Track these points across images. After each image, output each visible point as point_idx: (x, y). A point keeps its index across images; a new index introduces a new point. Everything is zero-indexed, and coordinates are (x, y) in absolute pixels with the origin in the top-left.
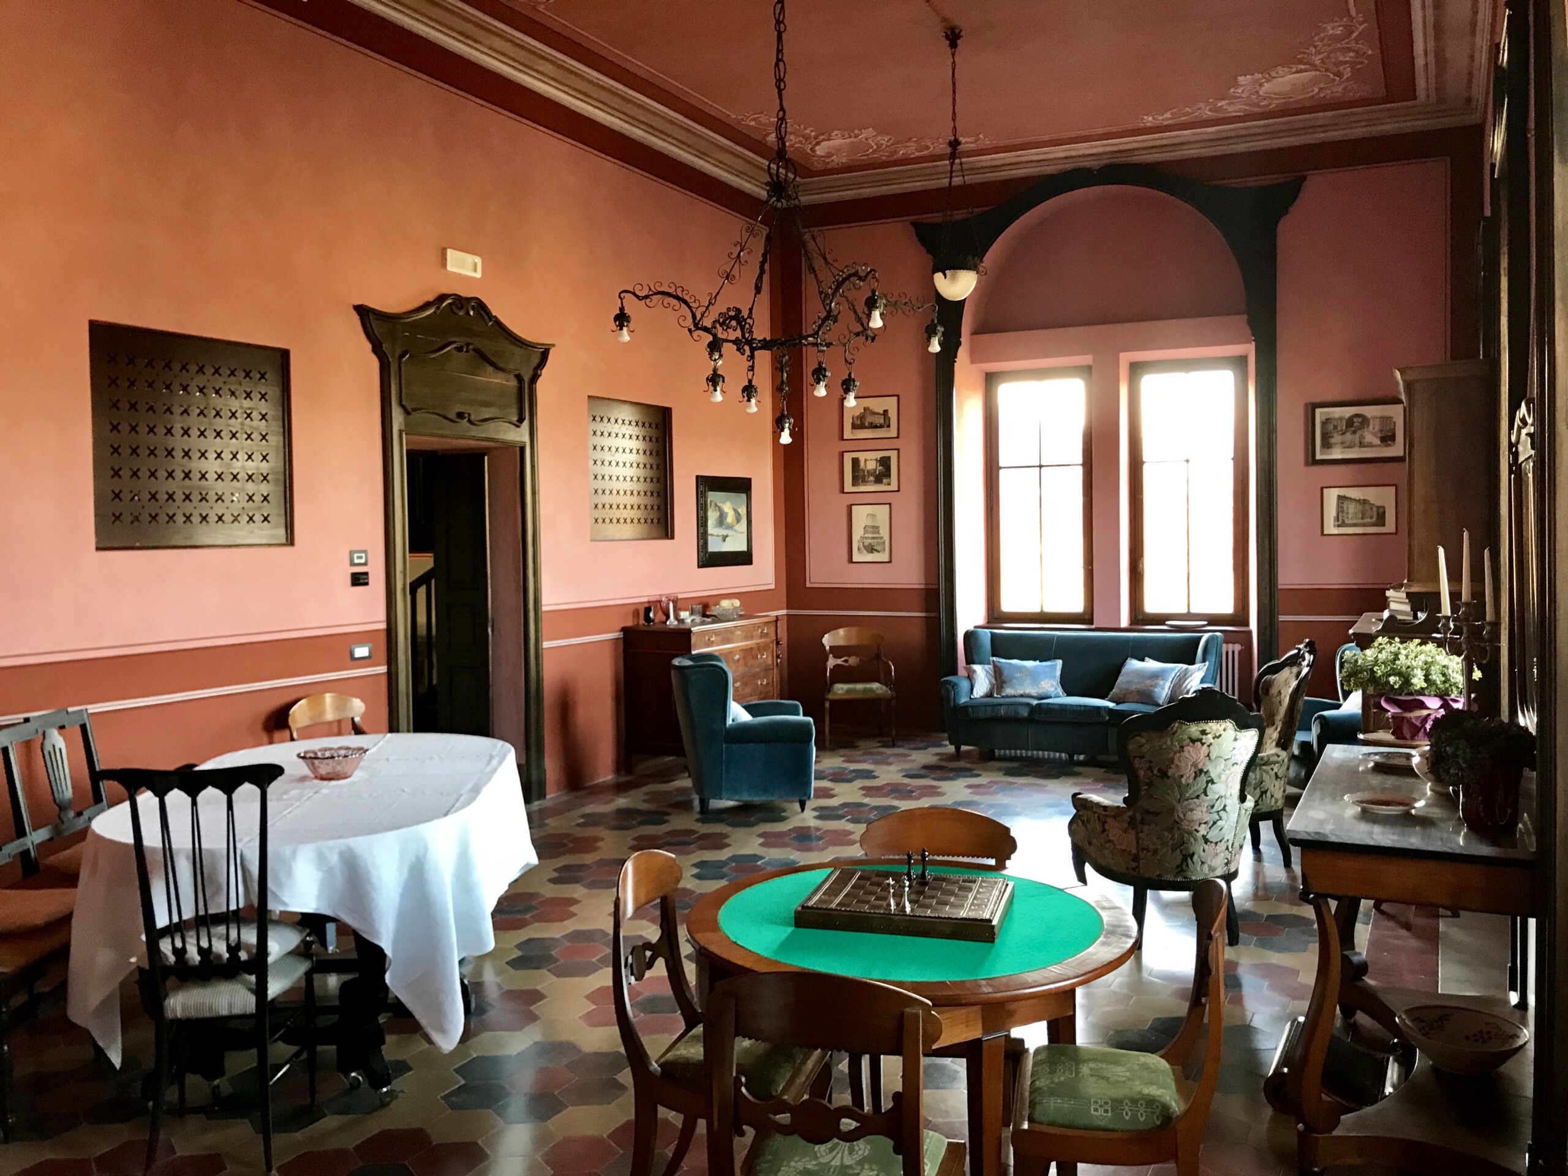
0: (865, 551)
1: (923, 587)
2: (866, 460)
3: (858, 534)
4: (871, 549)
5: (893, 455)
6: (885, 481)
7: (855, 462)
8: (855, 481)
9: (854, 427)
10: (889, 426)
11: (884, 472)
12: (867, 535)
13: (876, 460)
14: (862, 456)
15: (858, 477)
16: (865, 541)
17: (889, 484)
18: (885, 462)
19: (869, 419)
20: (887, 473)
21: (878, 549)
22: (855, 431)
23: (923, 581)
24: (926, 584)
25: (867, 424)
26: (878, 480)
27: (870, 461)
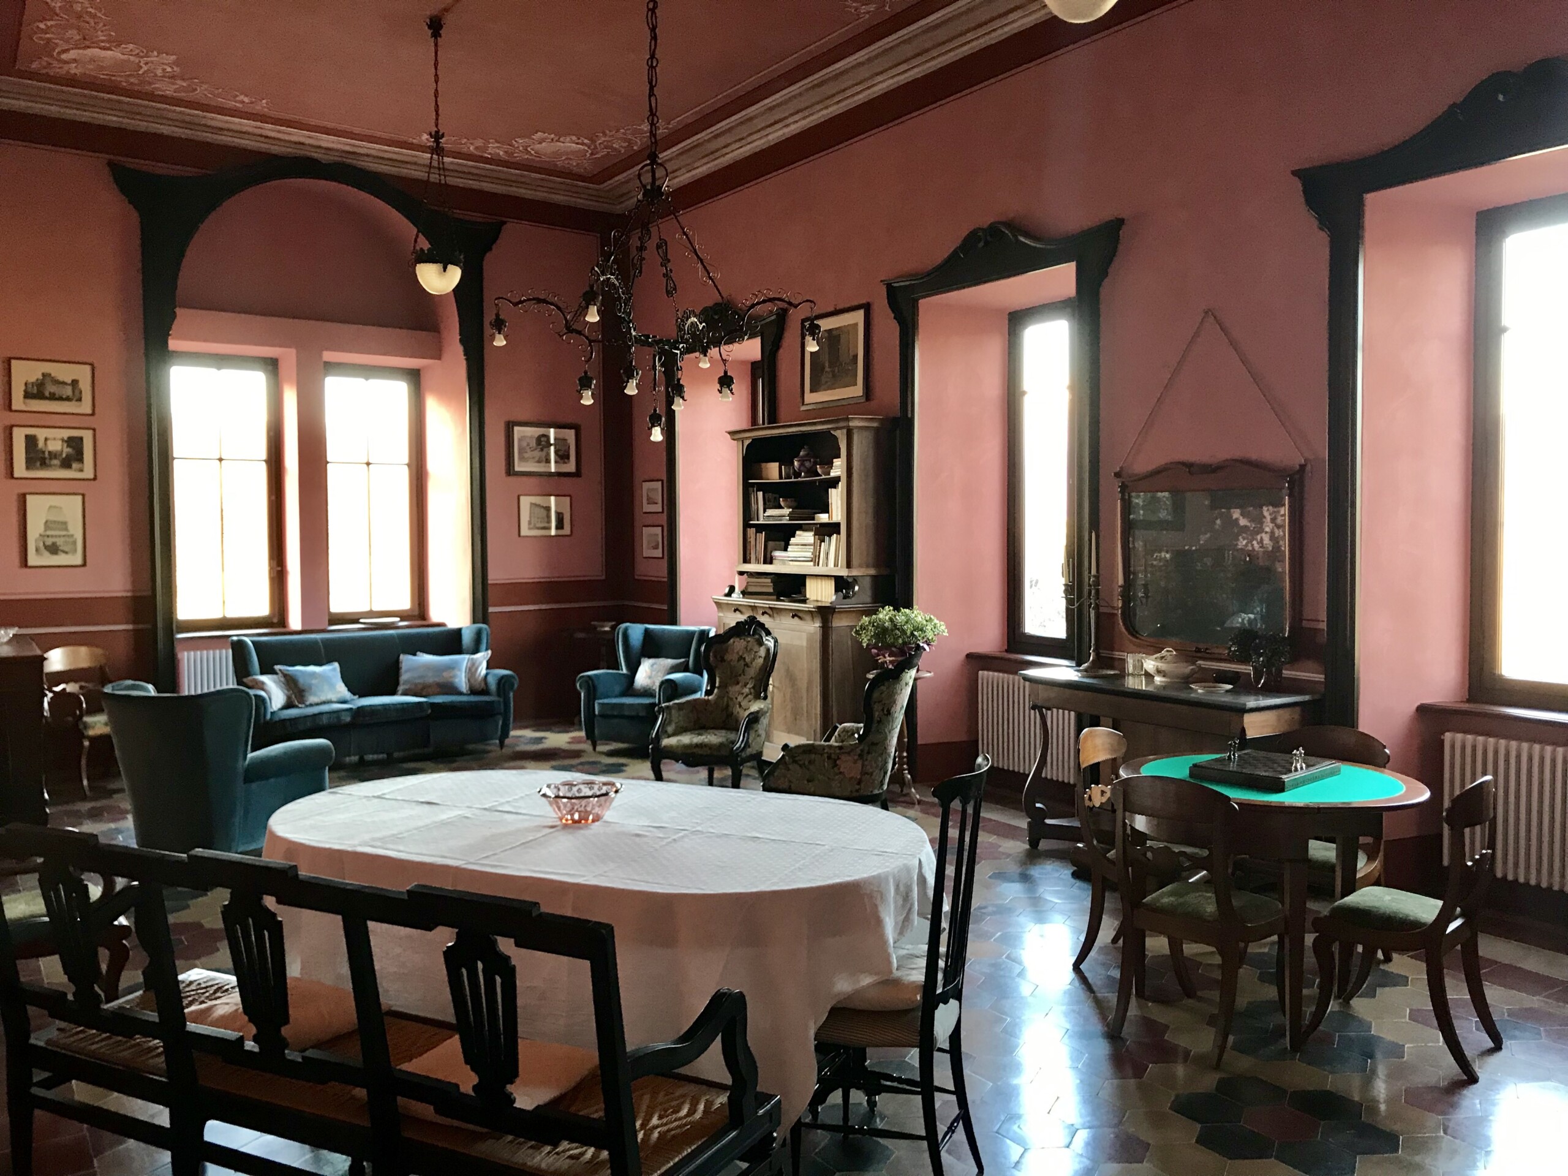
0: (47, 554)
1: (129, 594)
2: (46, 439)
3: (35, 529)
4: (53, 549)
5: (87, 436)
6: (75, 465)
7: (31, 441)
8: (30, 464)
9: (28, 395)
10: (80, 400)
11: (74, 453)
12: (49, 533)
13: (63, 440)
14: (41, 434)
15: (37, 457)
16: (46, 539)
17: (81, 470)
18: (75, 444)
19: (50, 388)
20: (79, 456)
21: (66, 549)
22: (28, 401)
23: (129, 586)
24: (133, 591)
25: (47, 394)
26: (66, 464)
27: (53, 441)
